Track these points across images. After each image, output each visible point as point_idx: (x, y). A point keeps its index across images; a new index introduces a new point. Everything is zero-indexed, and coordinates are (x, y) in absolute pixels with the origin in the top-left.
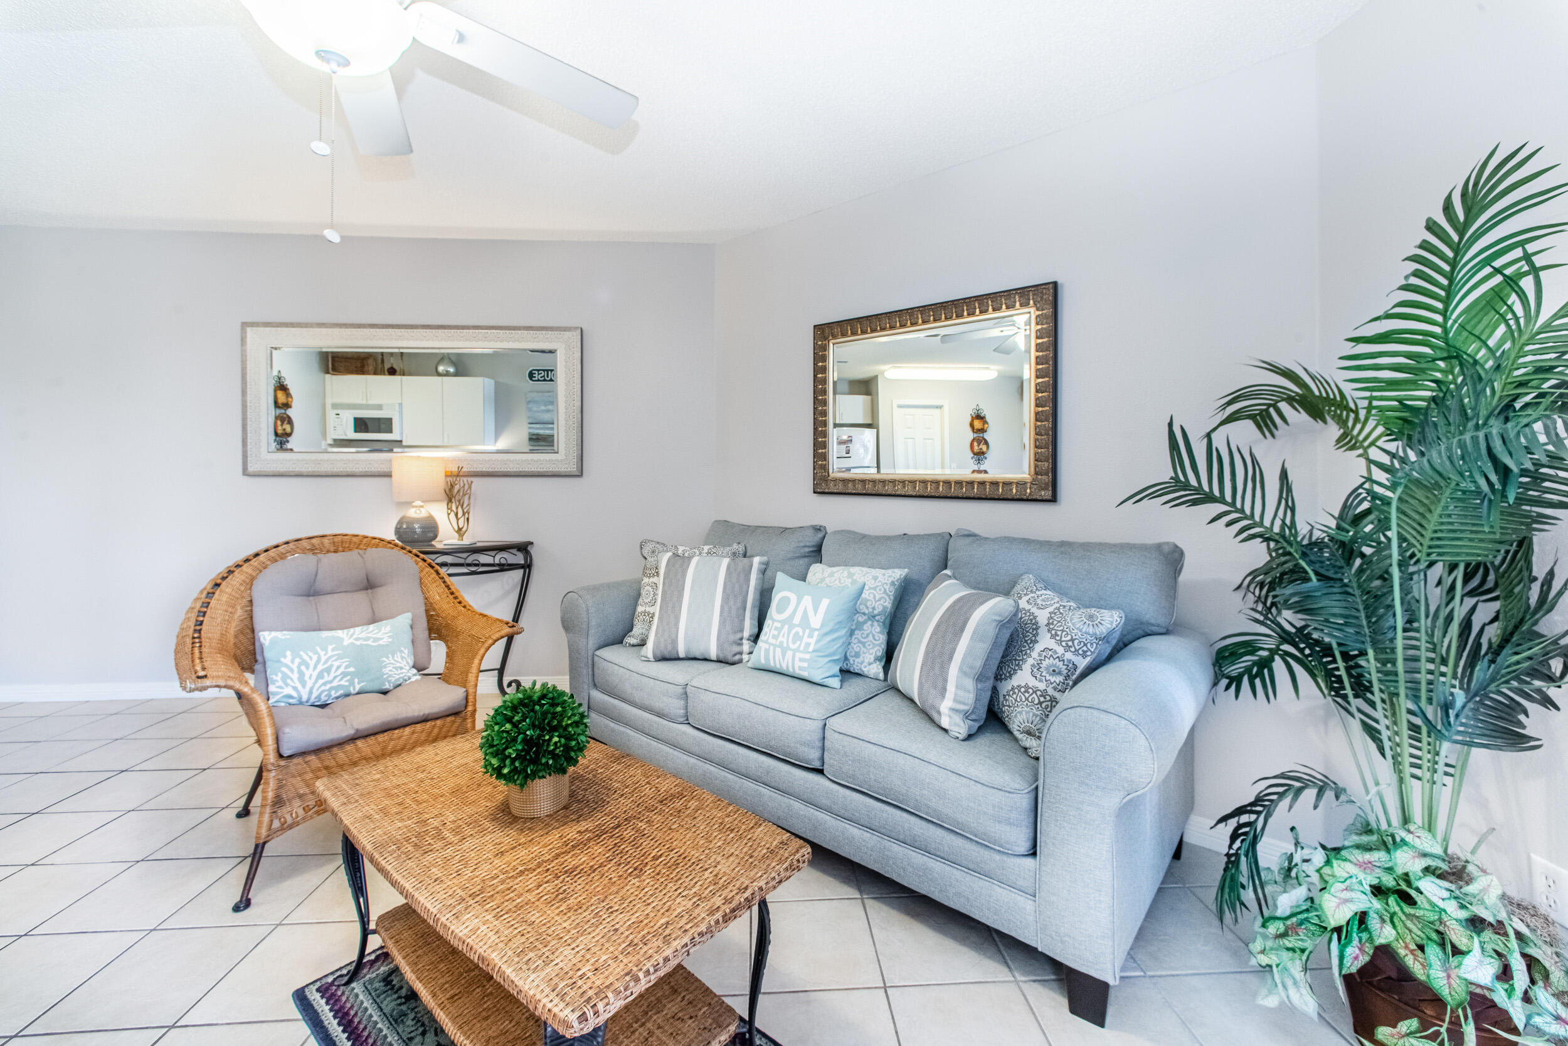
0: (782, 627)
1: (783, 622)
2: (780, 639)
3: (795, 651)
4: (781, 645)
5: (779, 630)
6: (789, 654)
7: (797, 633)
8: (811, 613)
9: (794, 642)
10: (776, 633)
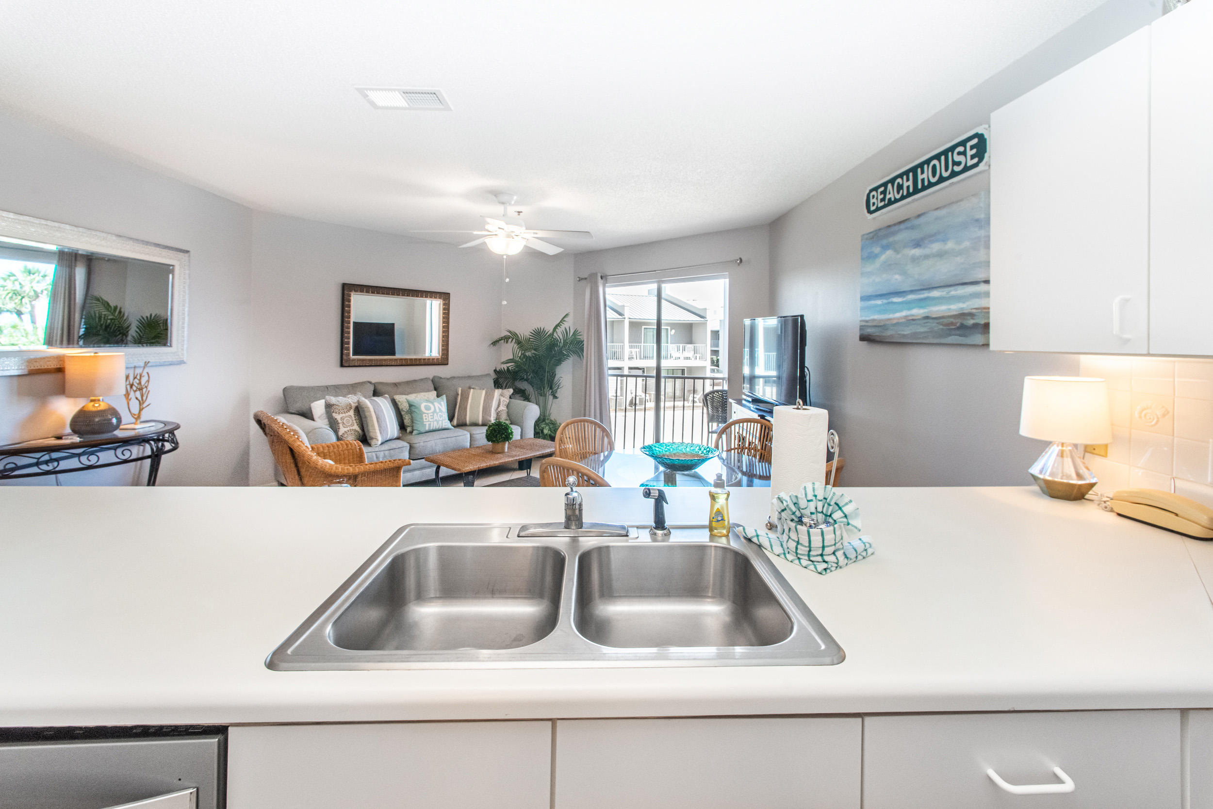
0: (434, 414)
1: (433, 413)
2: (435, 418)
3: (442, 421)
4: (436, 420)
5: (433, 416)
6: (440, 422)
7: (440, 415)
8: (440, 407)
9: (441, 418)
10: (432, 417)
